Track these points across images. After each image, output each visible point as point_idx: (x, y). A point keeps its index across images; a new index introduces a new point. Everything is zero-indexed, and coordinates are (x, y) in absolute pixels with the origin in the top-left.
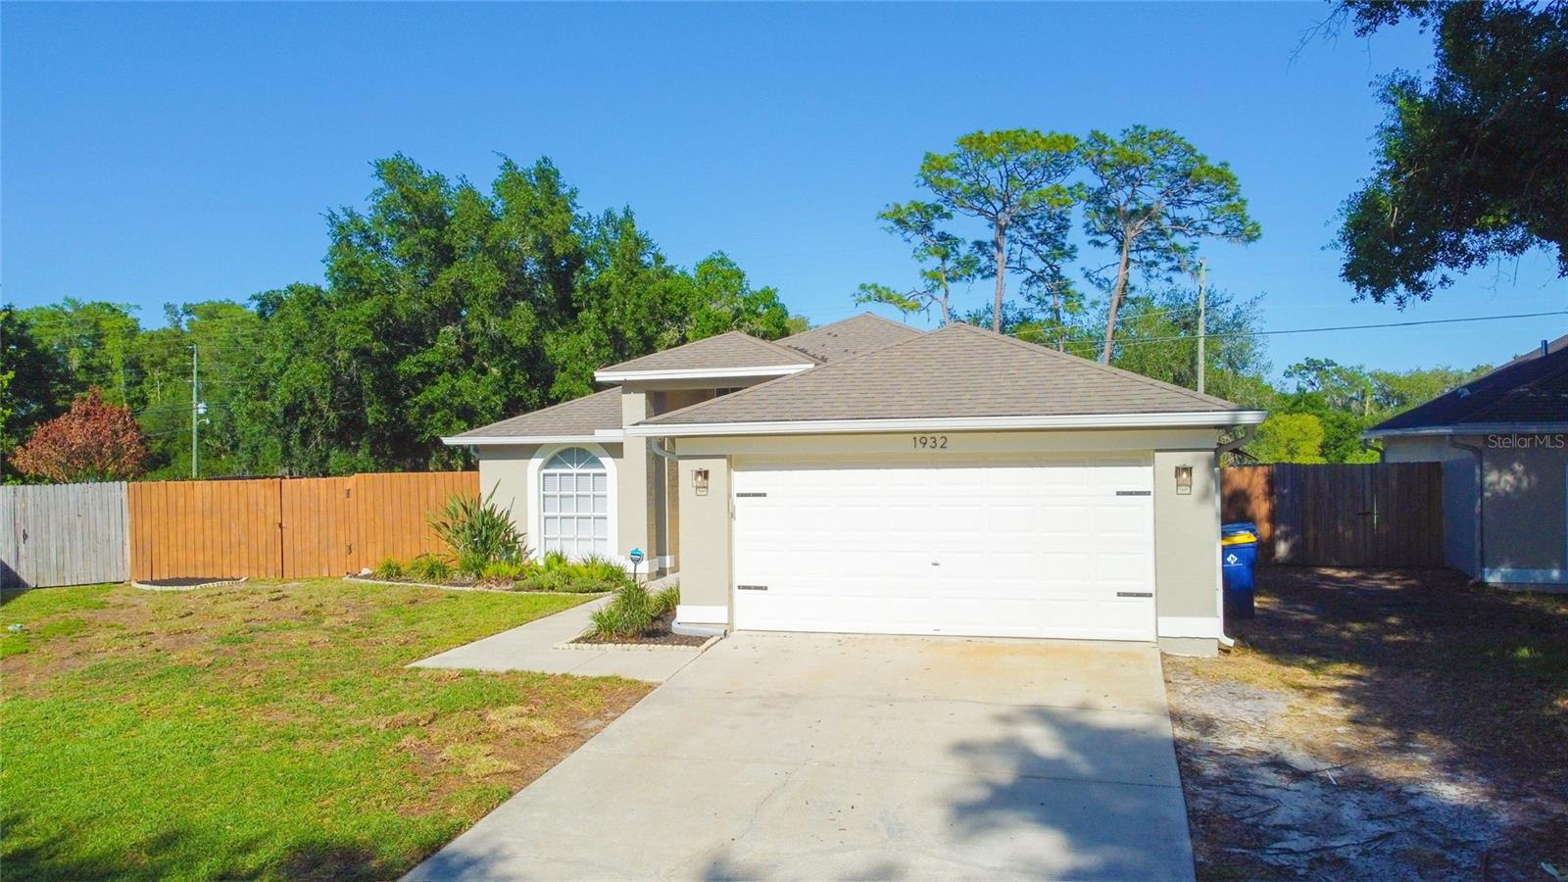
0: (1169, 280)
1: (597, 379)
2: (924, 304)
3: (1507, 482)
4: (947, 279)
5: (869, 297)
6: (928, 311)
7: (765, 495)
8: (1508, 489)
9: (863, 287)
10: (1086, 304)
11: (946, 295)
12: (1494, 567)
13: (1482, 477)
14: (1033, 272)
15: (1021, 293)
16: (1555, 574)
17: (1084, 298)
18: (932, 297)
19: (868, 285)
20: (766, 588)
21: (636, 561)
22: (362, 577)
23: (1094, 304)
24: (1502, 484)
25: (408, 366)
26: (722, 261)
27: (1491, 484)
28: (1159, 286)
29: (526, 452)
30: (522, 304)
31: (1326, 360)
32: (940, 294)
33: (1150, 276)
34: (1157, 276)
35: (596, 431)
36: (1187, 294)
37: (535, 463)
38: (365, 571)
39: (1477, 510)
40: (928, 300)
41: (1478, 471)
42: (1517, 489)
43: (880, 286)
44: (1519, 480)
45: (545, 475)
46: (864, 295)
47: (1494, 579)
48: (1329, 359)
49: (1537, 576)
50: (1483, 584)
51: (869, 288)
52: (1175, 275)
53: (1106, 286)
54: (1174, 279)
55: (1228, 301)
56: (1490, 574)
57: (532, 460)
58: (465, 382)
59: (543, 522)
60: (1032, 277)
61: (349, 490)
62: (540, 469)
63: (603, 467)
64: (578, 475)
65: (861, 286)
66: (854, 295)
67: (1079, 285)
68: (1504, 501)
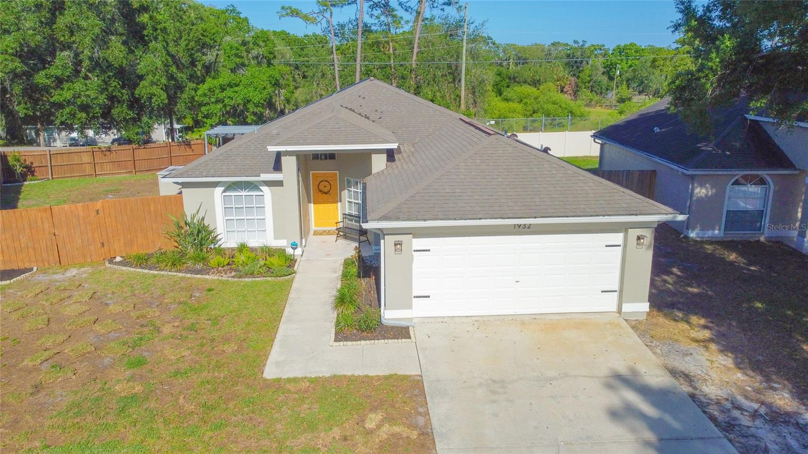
0: (443, 10)
1: (269, 150)
2: (319, 20)
3: (703, 193)
4: (331, 5)
5: (287, 14)
6: (321, 24)
7: (429, 250)
8: (703, 195)
9: (283, 8)
10: (403, 22)
11: (331, 16)
12: (693, 229)
13: (693, 190)
14: (374, 2)
15: (368, 14)
16: (717, 232)
17: (402, 19)
18: (323, 16)
19: (286, 7)
20: (429, 297)
21: (294, 249)
22: (116, 263)
23: (407, 22)
24: (701, 194)
25: (41, 78)
26: (233, 11)
27: (697, 194)
28: (436, 12)
29: (215, 185)
30: (113, 38)
31: (488, 37)
32: (327, 15)
33: (433, 7)
34: (437, 7)
35: (261, 175)
36: (453, 18)
37: (219, 190)
38: (118, 259)
39: (688, 204)
40: (321, 17)
41: (690, 187)
42: (706, 196)
43: (293, 8)
44: (708, 191)
45: (224, 196)
46: (284, 13)
47: (693, 235)
48: (490, 36)
49: (709, 233)
50: (686, 237)
51: (287, 9)
52: (446, 7)
53: (410, 10)
54: (445, 10)
55: (472, 23)
56: (692, 232)
57: (217, 188)
58: (78, 86)
59: (225, 222)
60: (374, 5)
61: (97, 210)
62: (222, 193)
63: (262, 191)
64: (245, 196)
65: (283, 7)
66: (278, 12)
67: (400, 12)
68: (700, 200)
